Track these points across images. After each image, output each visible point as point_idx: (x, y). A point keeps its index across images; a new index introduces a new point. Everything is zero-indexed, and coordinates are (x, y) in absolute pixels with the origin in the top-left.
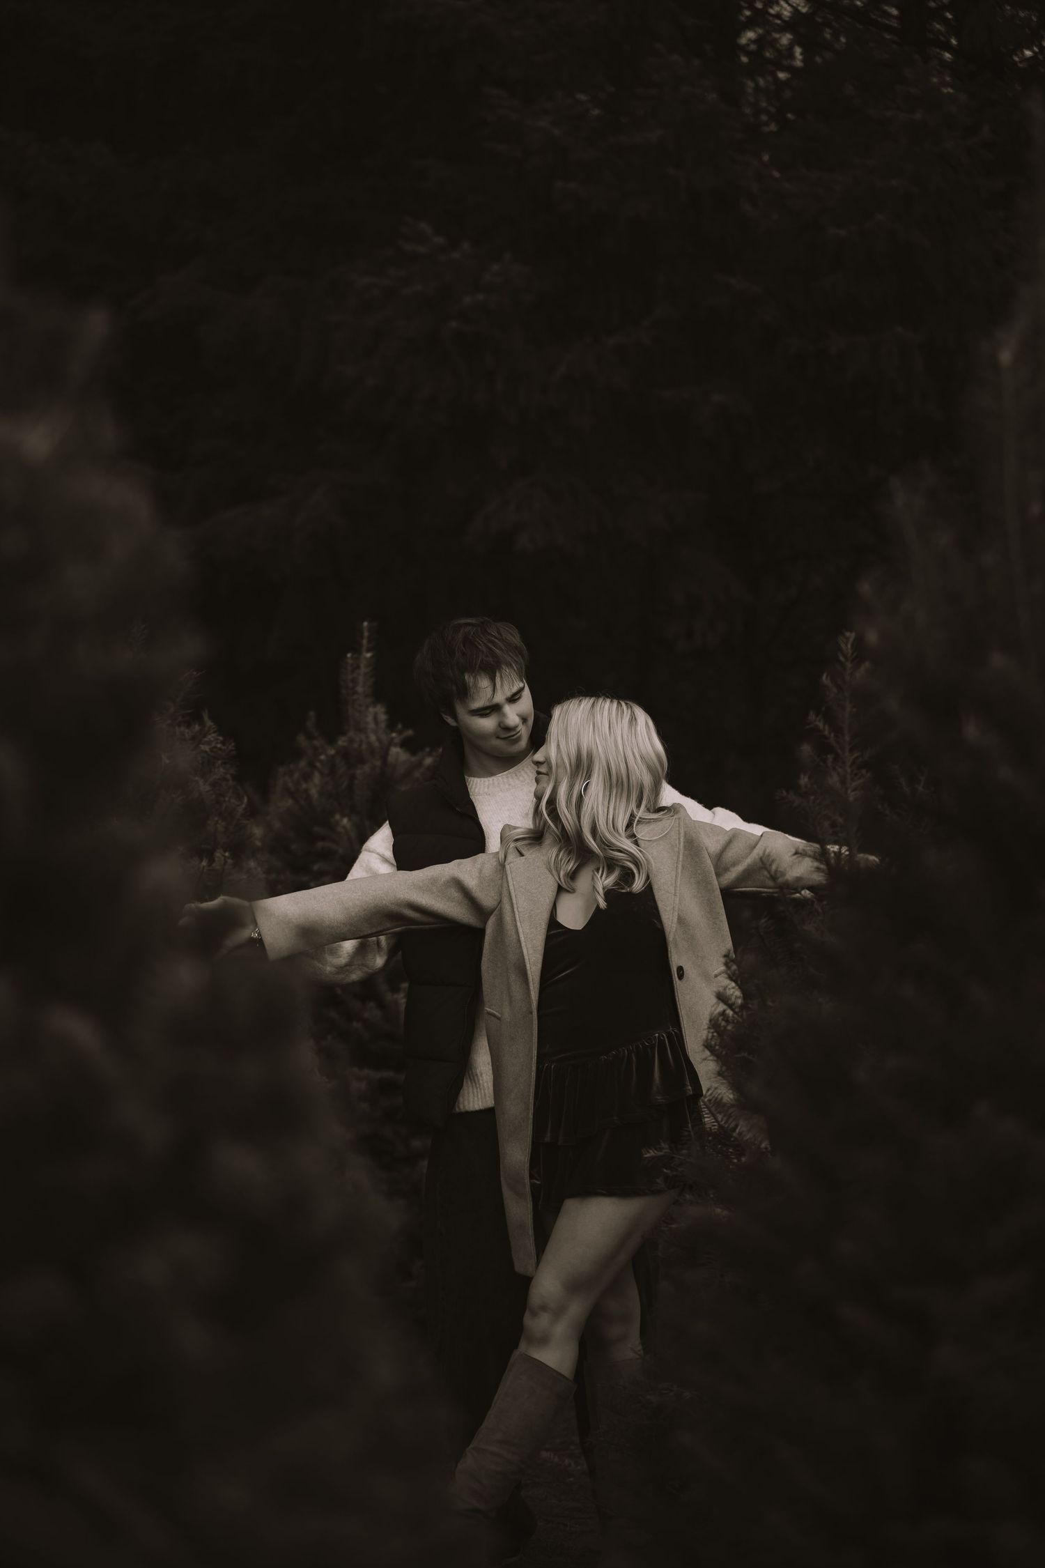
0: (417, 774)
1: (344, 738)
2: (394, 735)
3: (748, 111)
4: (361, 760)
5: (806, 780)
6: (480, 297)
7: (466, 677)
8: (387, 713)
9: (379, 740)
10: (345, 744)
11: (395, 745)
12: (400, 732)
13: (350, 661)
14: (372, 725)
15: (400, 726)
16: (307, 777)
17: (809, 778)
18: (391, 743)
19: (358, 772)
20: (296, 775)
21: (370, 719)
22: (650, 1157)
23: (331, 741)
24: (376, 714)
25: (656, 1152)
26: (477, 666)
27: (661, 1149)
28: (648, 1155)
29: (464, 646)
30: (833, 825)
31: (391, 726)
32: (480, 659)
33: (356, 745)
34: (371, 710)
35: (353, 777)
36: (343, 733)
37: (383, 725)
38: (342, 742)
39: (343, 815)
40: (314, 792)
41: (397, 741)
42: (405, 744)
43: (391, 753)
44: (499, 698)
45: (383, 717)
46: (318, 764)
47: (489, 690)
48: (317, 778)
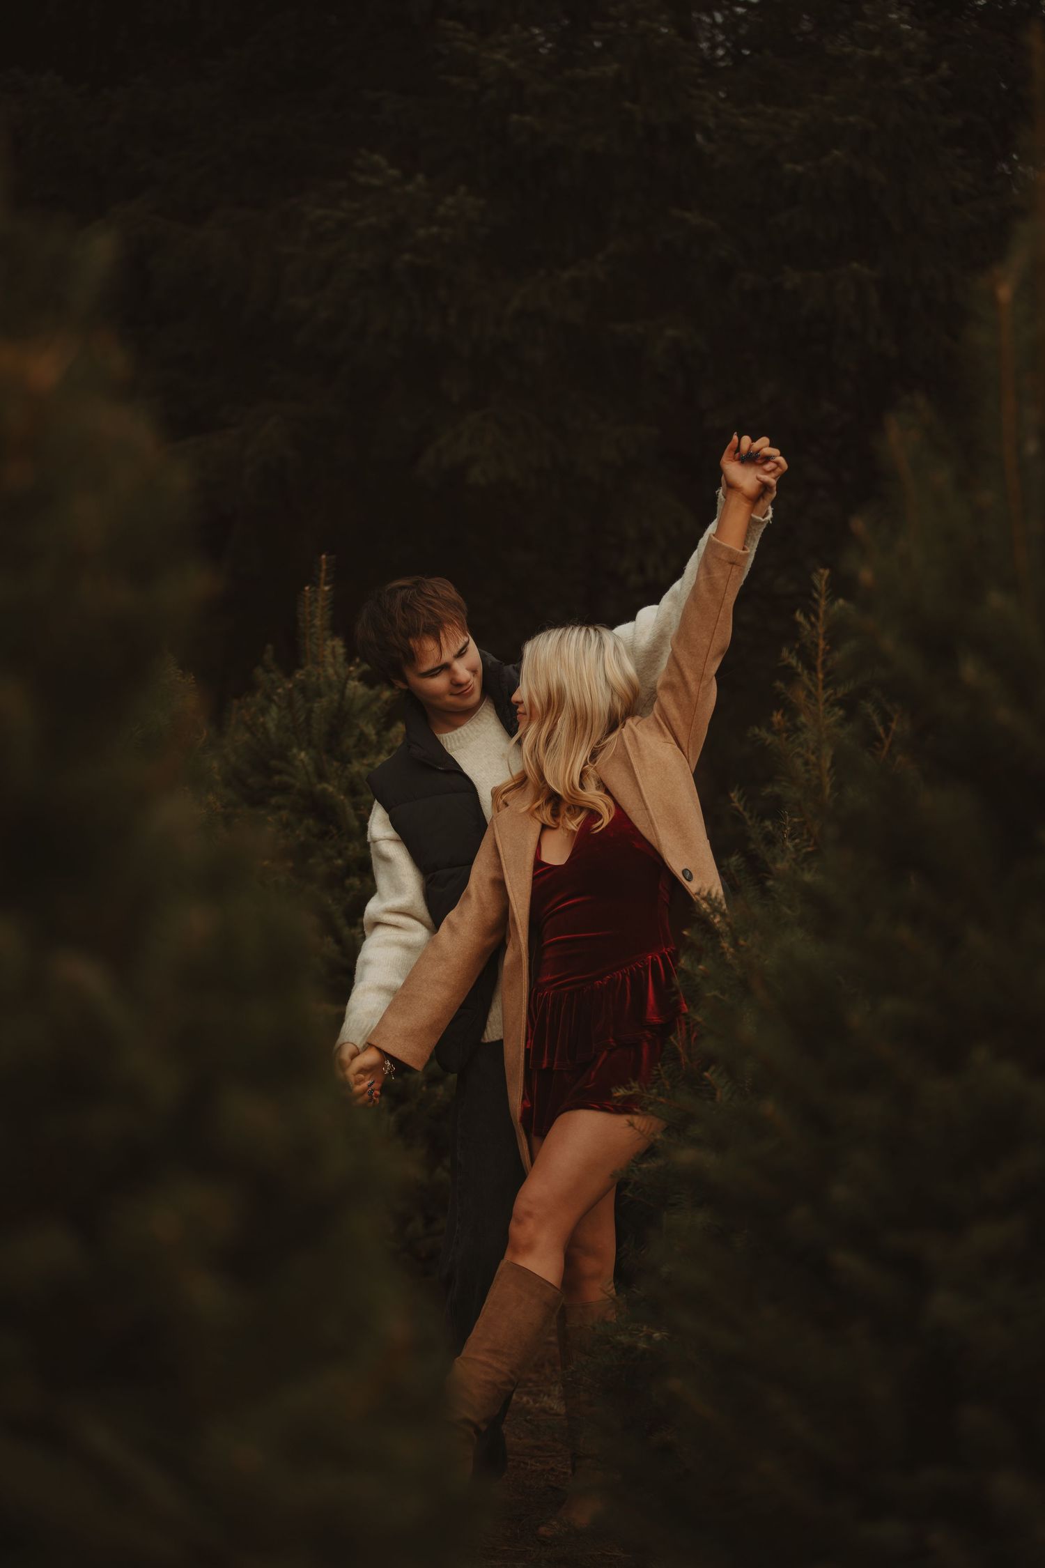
0: (374, 708)
1: (301, 672)
2: (352, 668)
3: (704, 45)
4: (319, 694)
5: (779, 717)
6: (435, 230)
7: (411, 643)
8: (344, 646)
9: (336, 673)
10: (302, 677)
11: (353, 679)
12: (358, 666)
13: (308, 595)
14: (330, 659)
15: (358, 660)
16: (264, 711)
17: (783, 716)
18: (349, 677)
19: (316, 705)
20: (253, 709)
21: (328, 652)
22: (619, 1096)
23: (289, 674)
24: (334, 647)
25: (626, 1091)
26: (421, 630)
27: (631, 1089)
28: (618, 1094)
29: (404, 612)
30: (806, 763)
31: (349, 659)
32: (422, 623)
33: (314, 679)
34: (329, 643)
35: (310, 711)
36: (301, 667)
37: (341, 659)
38: (299, 675)
39: (301, 749)
40: (271, 726)
41: (354, 674)
42: (363, 678)
43: (348, 686)
44: (447, 657)
45: (341, 651)
46: (275, 698)
47: (436, 652)
48: (274, 711)
